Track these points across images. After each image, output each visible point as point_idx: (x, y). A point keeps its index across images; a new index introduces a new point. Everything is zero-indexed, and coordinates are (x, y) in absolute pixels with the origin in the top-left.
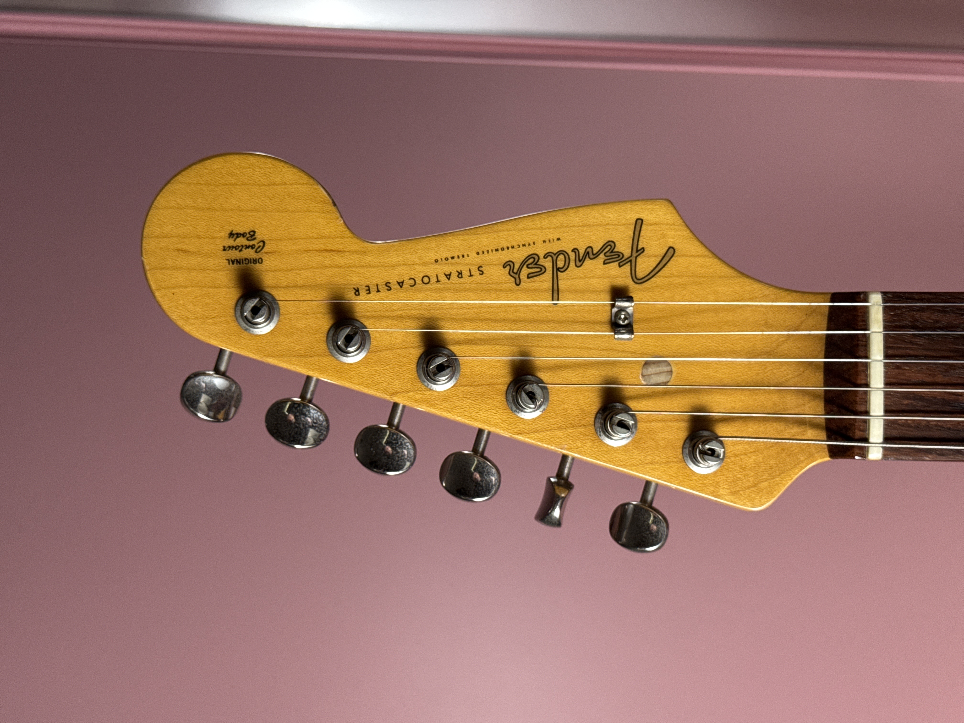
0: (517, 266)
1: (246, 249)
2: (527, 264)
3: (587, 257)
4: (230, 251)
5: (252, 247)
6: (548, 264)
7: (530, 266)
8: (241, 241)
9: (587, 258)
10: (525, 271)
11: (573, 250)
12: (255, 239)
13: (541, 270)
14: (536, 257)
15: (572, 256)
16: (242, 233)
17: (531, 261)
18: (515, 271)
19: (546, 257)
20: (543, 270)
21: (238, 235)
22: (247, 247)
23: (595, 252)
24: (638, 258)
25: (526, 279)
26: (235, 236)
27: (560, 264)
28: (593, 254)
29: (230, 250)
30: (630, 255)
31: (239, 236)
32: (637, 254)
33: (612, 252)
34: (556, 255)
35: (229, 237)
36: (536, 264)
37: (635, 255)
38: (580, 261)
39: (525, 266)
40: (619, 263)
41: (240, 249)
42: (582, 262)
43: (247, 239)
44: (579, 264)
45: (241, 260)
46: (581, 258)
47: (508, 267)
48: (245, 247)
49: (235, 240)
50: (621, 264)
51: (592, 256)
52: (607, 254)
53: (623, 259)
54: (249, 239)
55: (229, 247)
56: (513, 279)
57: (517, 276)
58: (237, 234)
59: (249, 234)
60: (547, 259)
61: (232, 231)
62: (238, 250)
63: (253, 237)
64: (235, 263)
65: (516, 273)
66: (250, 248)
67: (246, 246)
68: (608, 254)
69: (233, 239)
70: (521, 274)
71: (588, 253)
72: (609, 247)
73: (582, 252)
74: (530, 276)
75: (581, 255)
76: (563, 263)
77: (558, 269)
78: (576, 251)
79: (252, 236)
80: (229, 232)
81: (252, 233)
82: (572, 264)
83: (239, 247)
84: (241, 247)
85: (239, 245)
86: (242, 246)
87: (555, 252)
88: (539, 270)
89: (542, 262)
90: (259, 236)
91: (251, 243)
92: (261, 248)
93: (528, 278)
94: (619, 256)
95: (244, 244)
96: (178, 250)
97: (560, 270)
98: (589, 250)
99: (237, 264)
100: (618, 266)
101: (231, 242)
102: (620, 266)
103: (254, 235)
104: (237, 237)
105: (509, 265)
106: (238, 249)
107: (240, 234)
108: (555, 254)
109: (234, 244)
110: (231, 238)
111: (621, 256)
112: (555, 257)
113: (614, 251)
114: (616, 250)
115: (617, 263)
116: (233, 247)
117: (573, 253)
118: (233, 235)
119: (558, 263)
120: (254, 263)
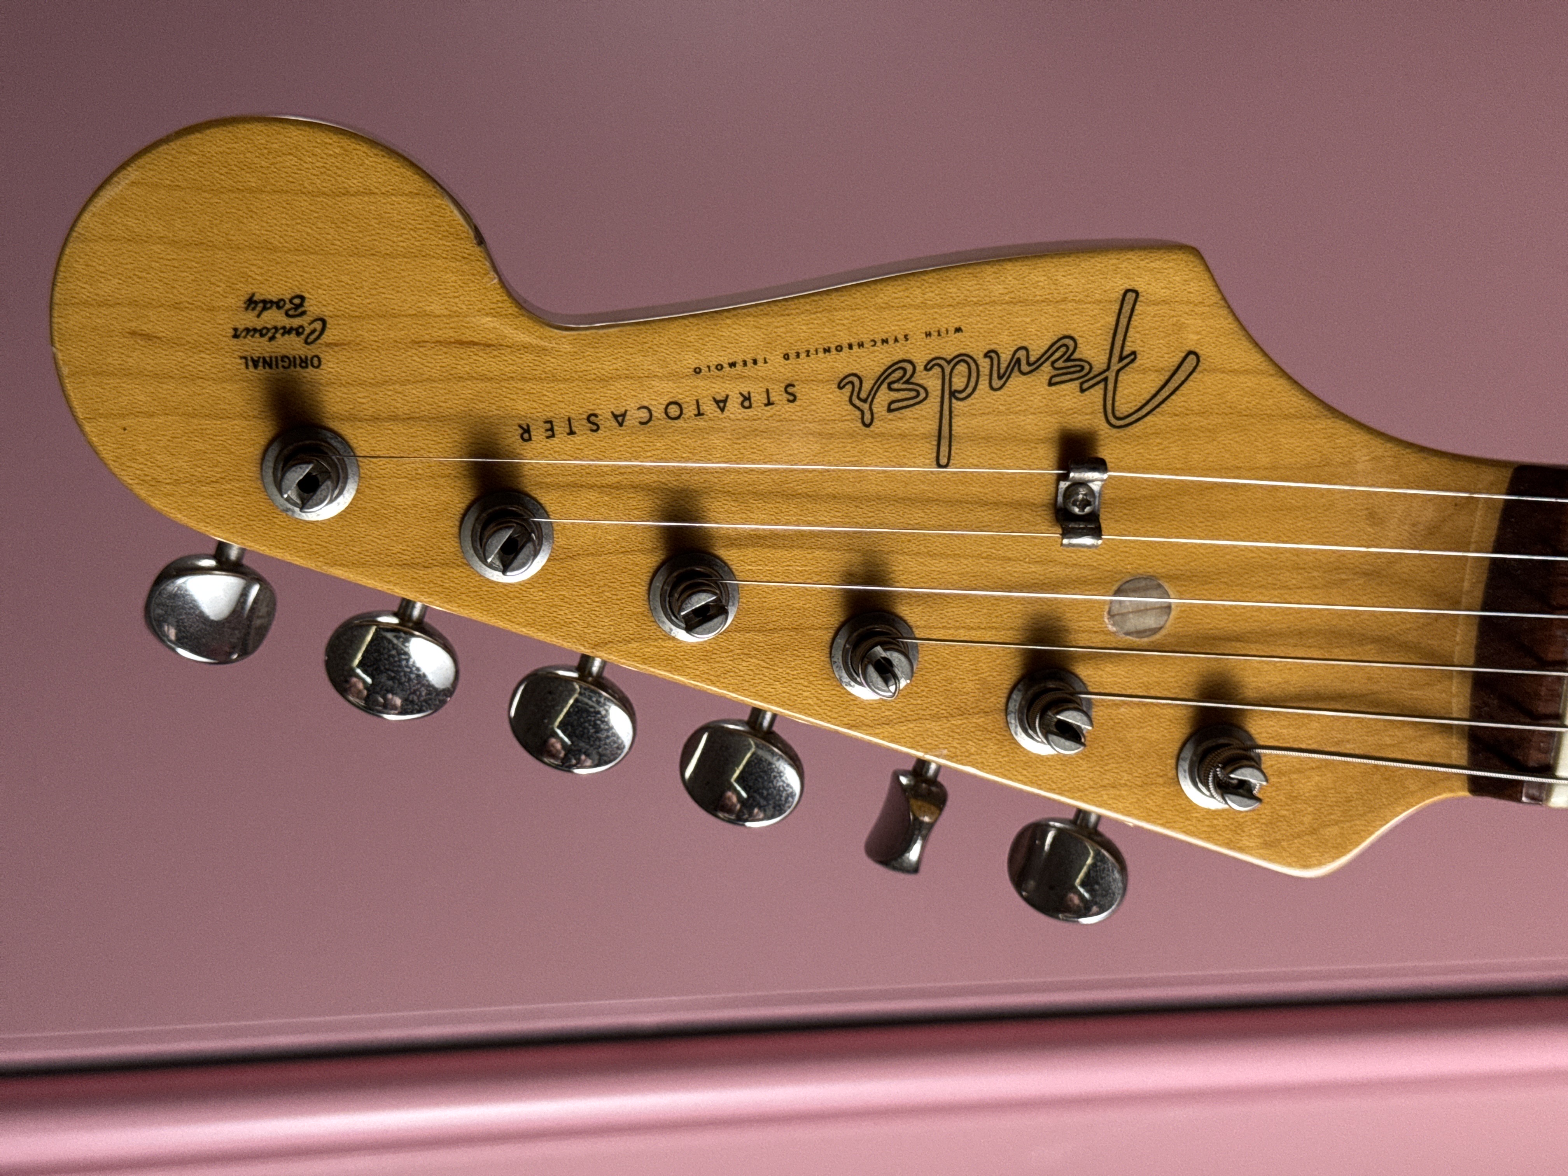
0: (867, 386)
1: (283, 335)
2: (888, 381)
3: (1016, 368)
4: (249, 340)
5: (299, 331)
6: (932, 382)
7: (895, 386)
8: (274, 318)
9: (1016, 372)
10: (884, 396)
11: (986, 355)
12: (304, 313)
13: (918, 394)
14: (909, 368)
15: (985, 364)
16: (275, 300)
17: (898, 374)
18: (863, 395)
19: (929, 367)
20: (923, 395)
21: (267, 304)
22: (287, 331)
23: (1032, 359)
24: (1121, 374)
25: (884, 413)
26: (261, 305)
27: (959, 382)
28: (1029, 364)
29: (249, 337)
30: (1105, 367)
31: (269, 305)
32: (1121, 365)
33: (1068, 360)
34: (952, 364)
35: (247, 309)
36: (907, 382)
37: (1115, 367)
38: (1000, 377)
39: (885, 386)
40: (1082, 384)
41: (270, 335)
42: (1004, 379)
43: (287, 315)
44: (996, 383)
45: (274, 359)
46: (1002, 371)
47: (849, 387)
48: (281, 331)
49: (258, 316)
50: (1085, 386)
51: (1025, 368)
52: (1057, 365)
53: (1091, 375)
54: (291, 313)
55: (247, 330)
56: (858, 413)
57: (865, 407)
58: (264, 302)
59: (291, 301)
60: (931, 373)
61: (253, 295)
62: (267, 338)
63: (300, 310)
64: (261, 364)
65: (865, 401)
66: (294, 332)
67: (284, 328)
68: (1060, 364)
69: (256, 312)
70: (875, 401)
71: (1019, 361)
72: (1063, 349)
73: (1005, 357)
74: (893, 406)
75: (1003, 366)
76: (965, 380)
77: (953, 394)
78: (993, 355)
79: (297, 307)
80: (247, 297)
81: (297, 301)
82: (984, 384)
83: (268, 330)
84: (273, 331)
85: (269, 326)
86: (276, 328)
87: (949, 358)
88: (913, 394)
89: (922, 377)
90: (312, 308)
91: (296, 322)
92: (317, 334)
93: (890, 410)
94: (1083, 368)
95: (279, 325)
96: (133, 333)
97: (957, 395)
98: (1021, 354)
99: (264, 368)
100: (1078, 389)
101: (249, 319)
102: (1082, 391)
103: (301, 305)
104: (265, 309)
105: (852, 383)
106: (266, 334)
107: (271, 302)
108: (949, 362)
109: (259, 324)
110: (249, 311)
111: (1087, 367)
112: (948, 370)
113: (1072, 357)
114: (1076, 355)
115: (1077, 383)
116: (255, 330)
117: (988, 360)
118: (256, 303)
119: (955, 380)
120: (301, 367)
